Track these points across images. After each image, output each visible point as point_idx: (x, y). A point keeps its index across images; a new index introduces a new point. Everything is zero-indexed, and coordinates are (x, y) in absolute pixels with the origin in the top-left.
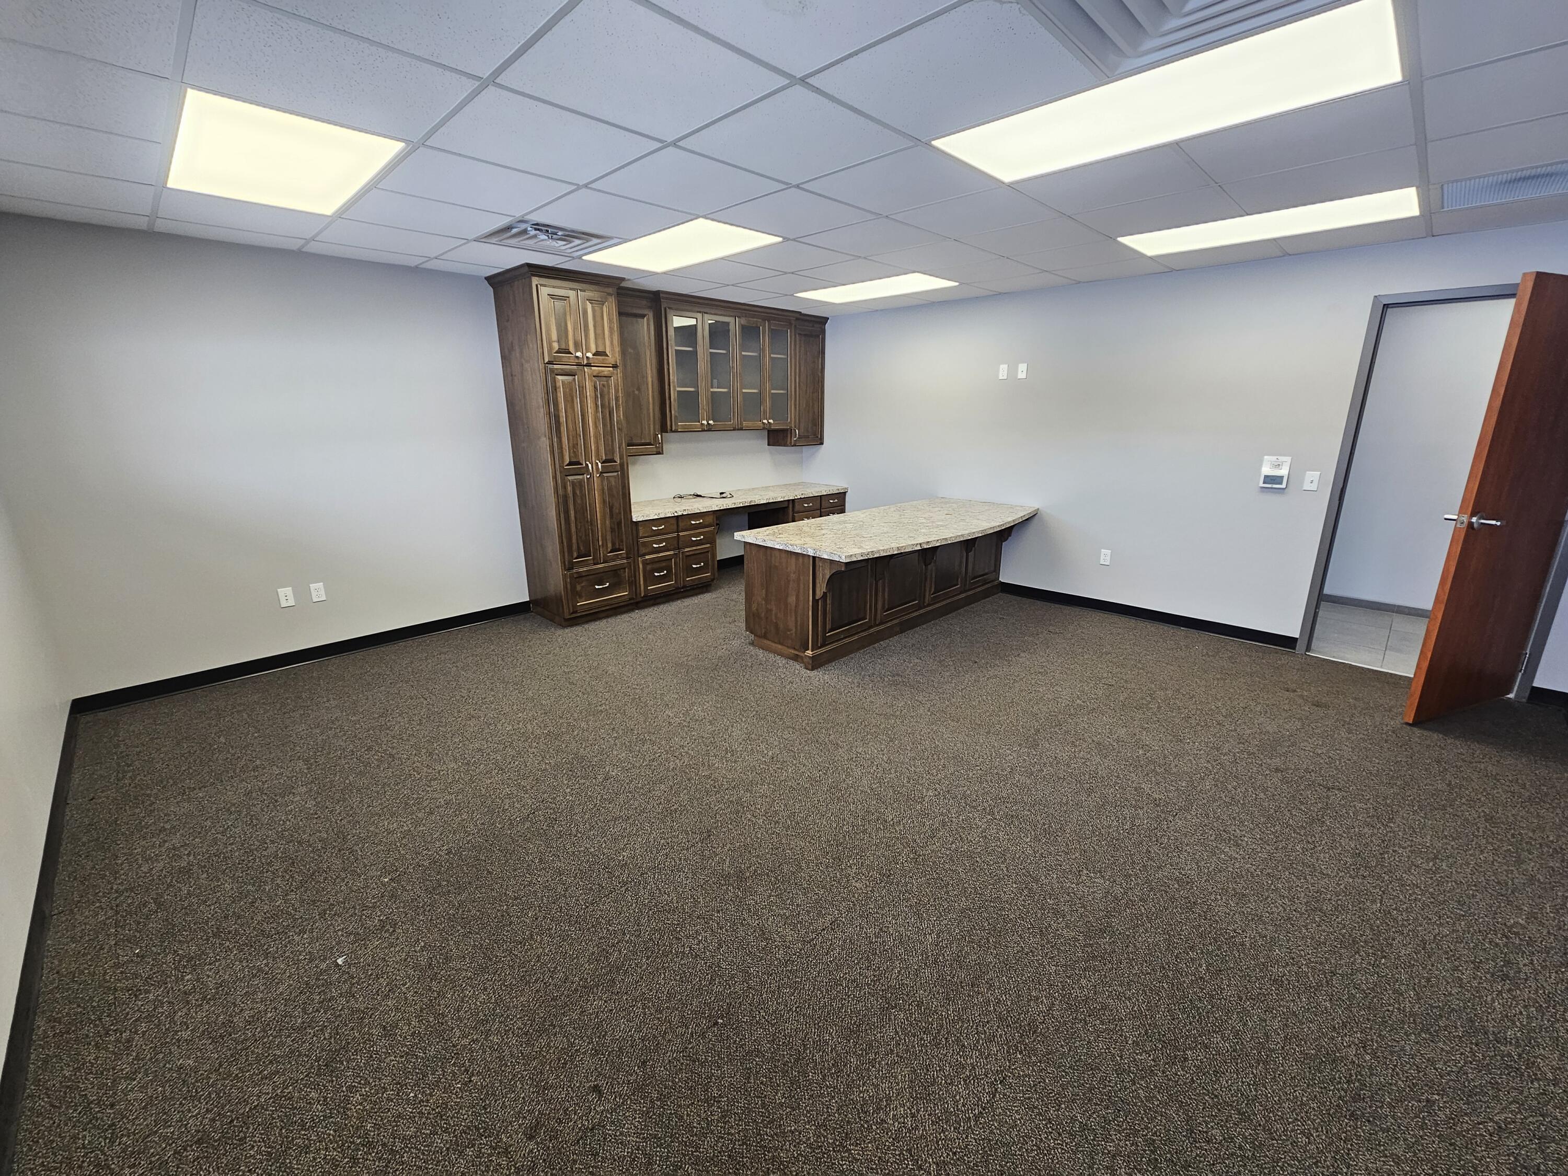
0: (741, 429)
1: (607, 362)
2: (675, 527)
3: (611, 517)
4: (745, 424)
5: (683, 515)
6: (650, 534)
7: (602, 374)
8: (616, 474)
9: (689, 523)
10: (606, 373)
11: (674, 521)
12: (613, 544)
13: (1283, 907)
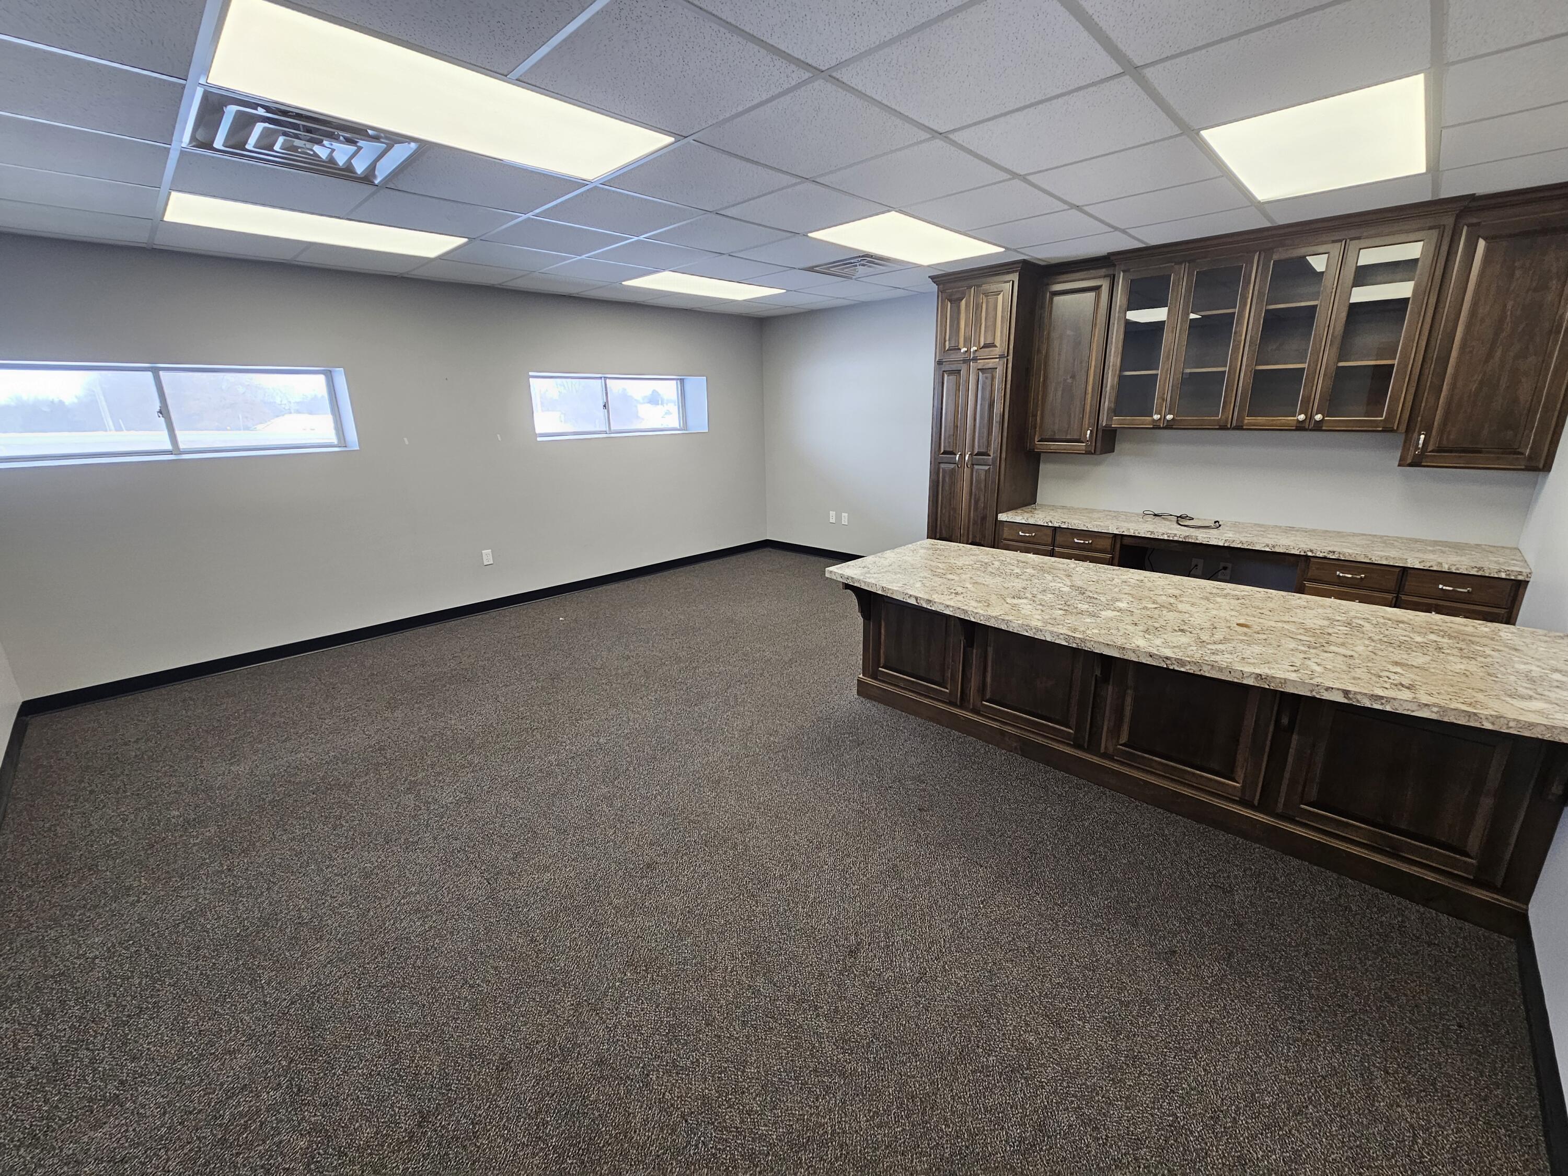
0: (1239, 428)
1: (993, 353)
2: (1050, 540)
3: (976, 509)
4: (1248, 420)
5: (1060, 527)
6: (1016, 538)
7: (987, 367)
8: (987, 468)
9: (1071, 540)
10: (990, 366)
11: (1050, 532)
12: (974, 537)
13: (334, 897)
